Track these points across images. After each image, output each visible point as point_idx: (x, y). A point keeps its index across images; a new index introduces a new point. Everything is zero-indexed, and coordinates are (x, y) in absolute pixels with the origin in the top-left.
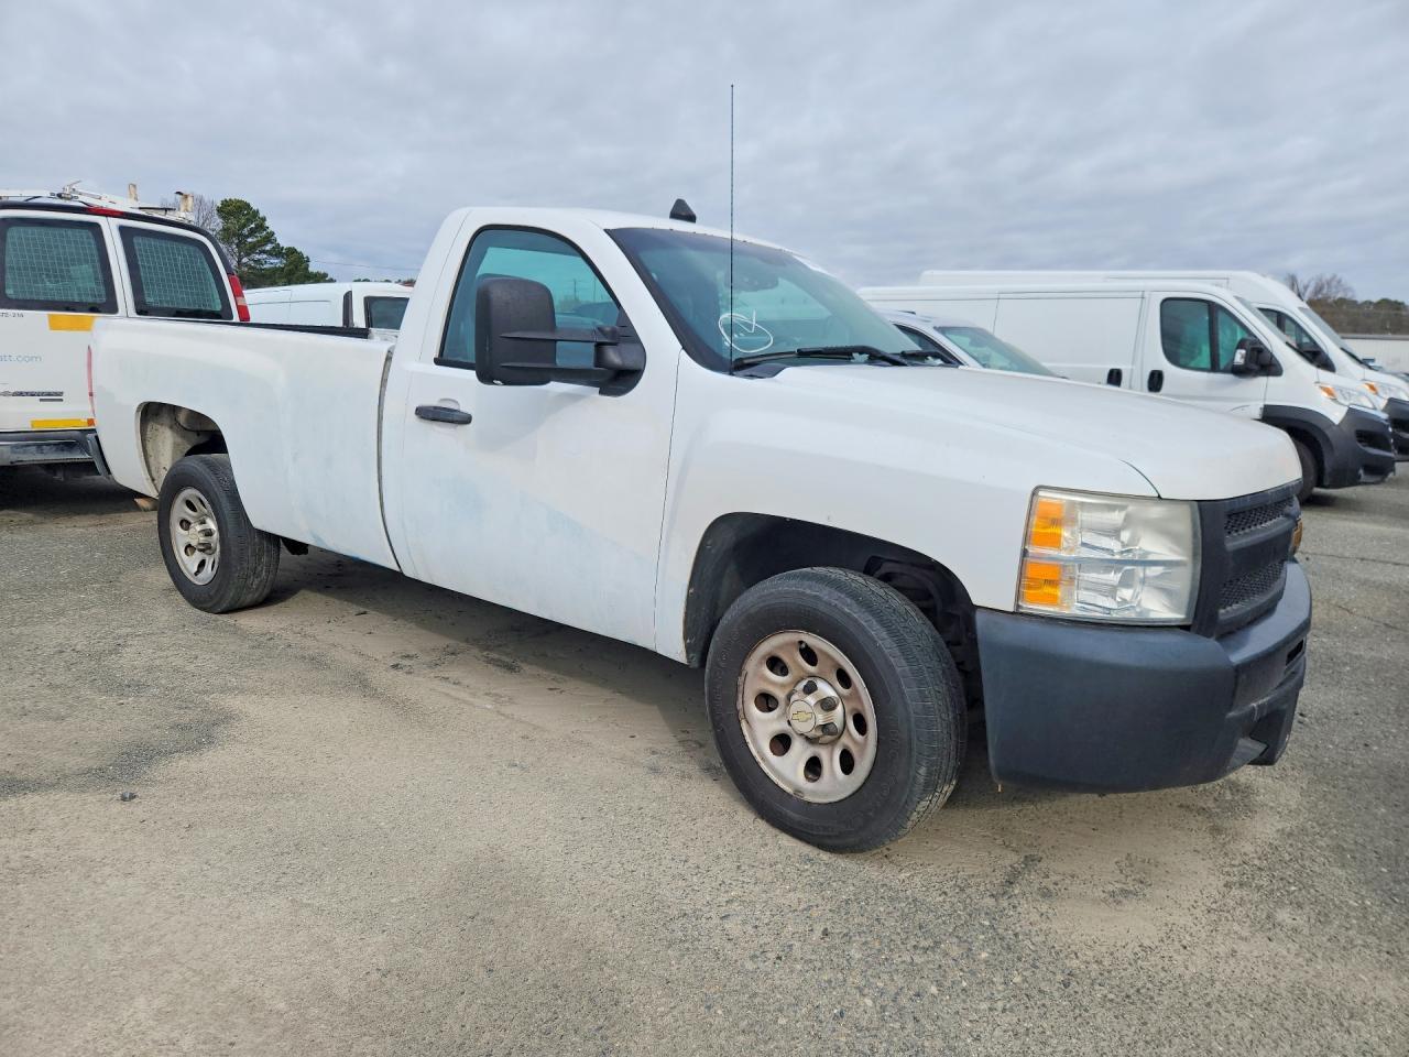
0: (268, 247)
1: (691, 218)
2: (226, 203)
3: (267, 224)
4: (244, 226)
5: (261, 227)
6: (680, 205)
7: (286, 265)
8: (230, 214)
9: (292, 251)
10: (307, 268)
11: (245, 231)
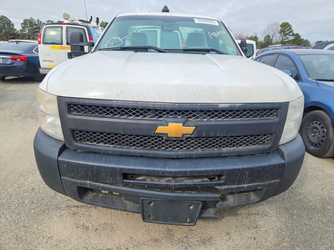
0: (291, 34)
1: (167, 11)
2: (283, 24)
3: (292, 28)
4: (286, 29)
5: (290, 29)
6: (166, 7)
7: (294, 38)
8: (283, 26)
9: (297, 34)
10: (300, 39)
11: (286, 30)
